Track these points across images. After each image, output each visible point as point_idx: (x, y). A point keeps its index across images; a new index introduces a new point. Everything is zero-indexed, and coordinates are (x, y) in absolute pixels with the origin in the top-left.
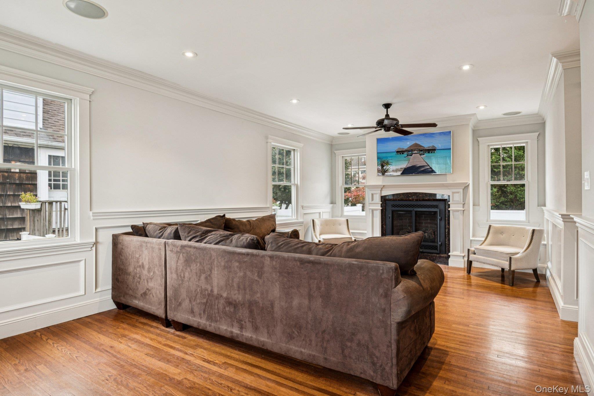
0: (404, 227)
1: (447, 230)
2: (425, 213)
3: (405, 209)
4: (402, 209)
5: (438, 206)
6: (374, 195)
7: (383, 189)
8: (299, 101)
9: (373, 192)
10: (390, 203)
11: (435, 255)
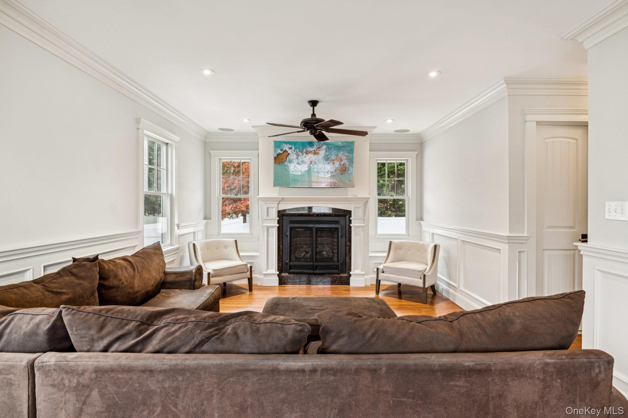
0: (298, 246)
1: (348, 248)
2: (326, 229)
3: (305, 225)
4: (301, 225)
5: (339, 222)
6: (270, 210)
7: (281, 202)
8: (214, 73)
9: (269, 206)
10: (286, 220)
11: (336, 275)
